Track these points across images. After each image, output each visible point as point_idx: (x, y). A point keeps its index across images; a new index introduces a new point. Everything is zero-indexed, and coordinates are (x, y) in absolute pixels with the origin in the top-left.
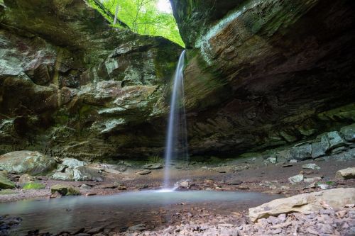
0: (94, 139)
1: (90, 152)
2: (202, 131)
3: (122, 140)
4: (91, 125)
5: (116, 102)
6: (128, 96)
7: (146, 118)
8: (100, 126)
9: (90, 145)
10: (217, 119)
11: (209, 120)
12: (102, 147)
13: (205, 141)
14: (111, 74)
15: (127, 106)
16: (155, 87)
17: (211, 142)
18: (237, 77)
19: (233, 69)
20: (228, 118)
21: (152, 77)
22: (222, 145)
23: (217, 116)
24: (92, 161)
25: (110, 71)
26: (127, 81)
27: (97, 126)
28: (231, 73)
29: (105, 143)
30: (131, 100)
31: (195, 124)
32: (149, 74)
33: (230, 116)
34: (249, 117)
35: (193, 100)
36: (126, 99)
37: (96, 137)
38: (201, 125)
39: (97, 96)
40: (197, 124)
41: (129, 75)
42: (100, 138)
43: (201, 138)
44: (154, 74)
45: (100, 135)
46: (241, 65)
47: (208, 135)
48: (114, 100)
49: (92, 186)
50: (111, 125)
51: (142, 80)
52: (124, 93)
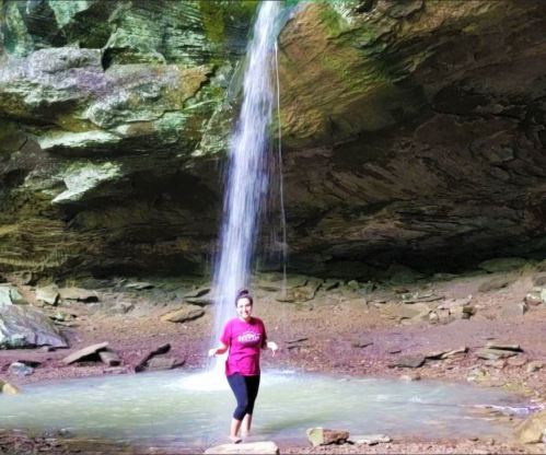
0: (34, 220)
1: (25, 257)
2: (353, 194)
3: (117, 222)
4: (21, 182)
5: (89, 113)
6: (124, 96)
7: (183, 161)
8: (47, 182)
9: (24, 238)
10: (393, 163)
11: (369, 165)
12: (59, 242)
13: (363, 223)
14: (66, 27)
15: (123, 129)
16: (204, 69)
17: (383, 227)
18: (429, 63)
19: (416, 43)
20: (427, 161)
21: (193, 39)
22: (416, 234)
23: (393, 156)
24: (32, 283)
25: (64, 20)
26: (118, 51)
27: (39, 185)
28: (414, 52)
29: (66, 229)
30: (136, 110)
31: (329, 176)
32: (184, 29)
33: (430, 155)
34: (495, 158)
35: (315, 116)
36: (120, 107)
37: (40, 214)
38: (347, 179)
39: (32, 98)
40: (337, 176)
41: (122, 32)
42: (52, 218)
43: (351, 214)
44: (198, 30)
45: (51, 208)
46: (436, 33)
47: (373, 208)
48: (82, 109)
49: (34, 365)
50: (80, 181)
51: (163, 48)
52: (110, 88)
